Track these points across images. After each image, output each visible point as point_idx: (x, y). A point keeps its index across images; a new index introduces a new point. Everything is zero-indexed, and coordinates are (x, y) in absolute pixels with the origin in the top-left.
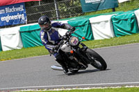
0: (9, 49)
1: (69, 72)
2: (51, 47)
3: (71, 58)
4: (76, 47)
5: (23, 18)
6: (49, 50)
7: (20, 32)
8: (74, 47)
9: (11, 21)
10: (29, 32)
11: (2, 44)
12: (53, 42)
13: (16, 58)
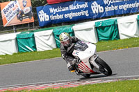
0: (126, 37)
11: (120, 33)
13: (133, 46)
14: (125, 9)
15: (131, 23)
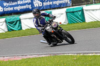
1: (51, 45)
2: (40, 28)
3: (53, 35)
4: (56, 29)
5: (69, 3)
6: (39, 30)
7: (67, 13)
8: (54, 28)
9: (60, 4)
10: (73, 12)
12: (42, 25)
14: (58, 4)
15: (62, 14)
